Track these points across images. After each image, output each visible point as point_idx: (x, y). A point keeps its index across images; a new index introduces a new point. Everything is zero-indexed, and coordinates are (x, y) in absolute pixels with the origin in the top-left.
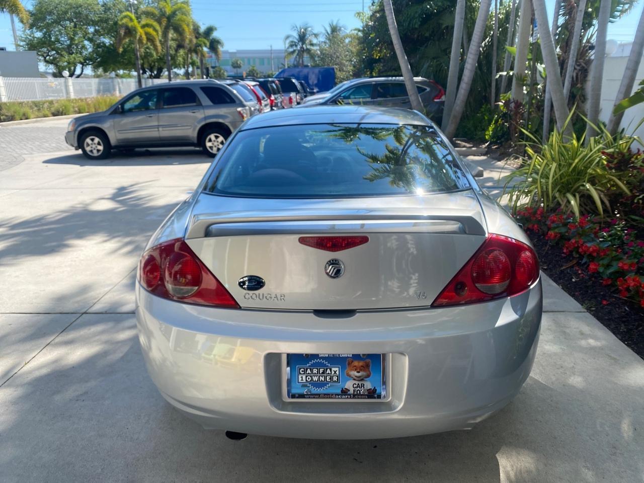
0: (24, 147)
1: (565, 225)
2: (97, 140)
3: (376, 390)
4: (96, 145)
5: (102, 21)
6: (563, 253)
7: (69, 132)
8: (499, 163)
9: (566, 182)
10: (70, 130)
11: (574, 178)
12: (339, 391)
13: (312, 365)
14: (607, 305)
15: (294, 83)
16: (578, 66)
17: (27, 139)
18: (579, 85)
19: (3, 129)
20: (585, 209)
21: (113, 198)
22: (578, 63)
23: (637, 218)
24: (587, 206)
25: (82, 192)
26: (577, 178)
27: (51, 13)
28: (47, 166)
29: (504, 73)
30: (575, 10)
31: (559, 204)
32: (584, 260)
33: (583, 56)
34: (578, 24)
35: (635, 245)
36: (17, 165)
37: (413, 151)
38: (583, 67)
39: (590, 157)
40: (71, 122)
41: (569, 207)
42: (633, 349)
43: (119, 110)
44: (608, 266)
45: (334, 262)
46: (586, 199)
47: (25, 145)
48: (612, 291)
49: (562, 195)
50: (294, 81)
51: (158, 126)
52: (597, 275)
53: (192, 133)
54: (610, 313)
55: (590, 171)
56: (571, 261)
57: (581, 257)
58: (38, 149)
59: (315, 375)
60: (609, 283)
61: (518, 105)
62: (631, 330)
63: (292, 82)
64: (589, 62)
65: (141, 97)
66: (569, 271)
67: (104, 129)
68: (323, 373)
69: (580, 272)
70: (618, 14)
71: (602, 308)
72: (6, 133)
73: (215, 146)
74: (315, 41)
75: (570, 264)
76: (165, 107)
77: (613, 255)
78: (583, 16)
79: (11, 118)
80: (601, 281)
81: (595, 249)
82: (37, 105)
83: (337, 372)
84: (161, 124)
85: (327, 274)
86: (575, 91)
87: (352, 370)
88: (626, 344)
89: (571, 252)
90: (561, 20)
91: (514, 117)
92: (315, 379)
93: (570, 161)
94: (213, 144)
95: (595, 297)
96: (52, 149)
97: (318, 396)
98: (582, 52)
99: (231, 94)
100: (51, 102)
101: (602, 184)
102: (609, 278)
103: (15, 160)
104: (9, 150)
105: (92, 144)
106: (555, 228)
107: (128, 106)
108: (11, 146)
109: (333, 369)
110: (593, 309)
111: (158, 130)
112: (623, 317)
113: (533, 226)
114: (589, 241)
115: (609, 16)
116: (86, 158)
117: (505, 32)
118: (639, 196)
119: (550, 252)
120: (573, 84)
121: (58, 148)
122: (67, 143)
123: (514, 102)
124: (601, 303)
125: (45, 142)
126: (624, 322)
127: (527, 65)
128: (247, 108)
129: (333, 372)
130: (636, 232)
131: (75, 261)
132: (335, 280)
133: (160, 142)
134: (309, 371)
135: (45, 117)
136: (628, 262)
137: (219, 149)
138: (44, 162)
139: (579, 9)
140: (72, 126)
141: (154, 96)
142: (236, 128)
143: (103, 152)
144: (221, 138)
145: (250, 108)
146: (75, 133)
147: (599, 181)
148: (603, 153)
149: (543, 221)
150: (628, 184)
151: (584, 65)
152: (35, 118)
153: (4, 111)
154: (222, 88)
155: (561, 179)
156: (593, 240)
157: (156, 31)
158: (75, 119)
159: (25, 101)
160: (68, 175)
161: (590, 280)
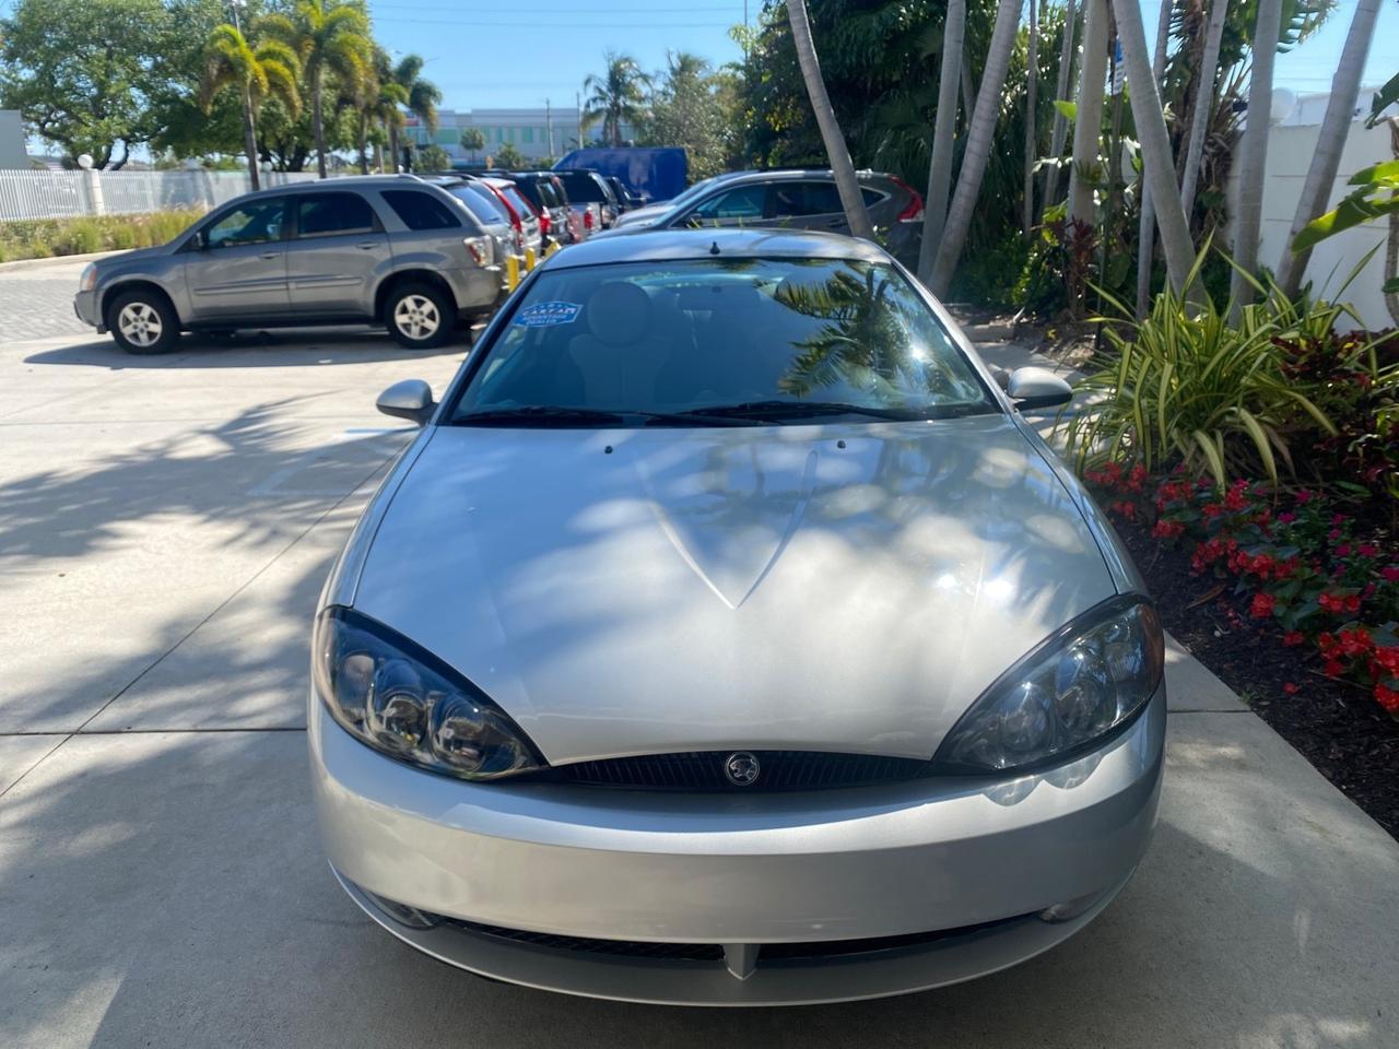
1: (1195, 505)
2: (147, 310)
4: (146, 322)
5: (170, 44)
6: (1193, 569)
7: (82, 292)
9: (1194, 405)
10: (84, 288)
11: (1212, 397)
14: (1299, 693)
15: (594, 182)
16: (1211, 145)
18: (1213, 188)
20: (1237, 466)
22: (1210, 140)
23: (1353, 487)
24: (1240, 458)
26: (1217, 397)
27: (53, 26)
28: (30, 371)
29: (1053, 161)
30: (1203, 25)
31: (1178, 453)
32: (1239, 589)
33: (1221, 125)
34: (1211, 54)
35: (1354, 553)
38: (1222, 149)
39: (1246, 350)
40: (87, 270)
41: (1201, 462)
42: (1360, 803)
43: (199, 242)
44: (1296, 602)
46: (1240, 447)
48: (1305, 659)
49: (1186, 435)
50: (595, 177)
51: (286, 280)
52: (1269, 622)
53: (363, 294)
54: (1303, 712)
55: (1244, 380)
56: (1211, 587)
57: (1233, 579)
58: (17, 332)
60: (1299, 642)
61: (1085, 231)
62: (1354, 755)
63: (591, 178)
64: (1234, 137)
65: (248, 213)
66: (1205, 611)
67: (162, 286)
69: (1230, 615)
70: (1295, 33)
71: (1285, 701)
73: (416, 324)
74: (644, 90)
75: (1209, 596)
76: (303, 236)
77: (1307, 577)
80: (1280, 636)
81: (1265, 562)
82: (20, 232)
84: (292, 274)
86: (1205, 200)
88: (1343, 791)
89: (1210, 567)
90: (1174, 46)
91: (1074, 258)
93: (1202, 358)
94: (411, 318)
95: (1269, 676)
96: (47, 330)
98: (1221, 115)
99: (448, 206)
100: (52, 225)
101: (1273, 410)
102: (1297, 630)
105: (136, 320)
106: (1172, 512)
107: (217, 234)
110: (1265, 703)
111: (288, 289)
112: (1334, 724)
113: (1124, 506)
114: (1251, 545)
115: (1277, 36)
116: (123, 352)
117: (1056, 68)
118: (1358, 437)
120: (1201, 186)
121: (60, 329)
122: (79, 316)
123: (1074, 223)
124: (1282, 690)
125: (32, 315)
126: (1336, 736)
127: (1101, 143)
128: (487, 237)
130: (1353, 521)
133: (291, 315)
135: (37, 257)
136: (1340, 592)
137: (424, 330)
138: (31, 360)
139: (1213, 23)
140: (91, 279)
141: (276, 210)
142: (462, 282)
143: (161, 337)
144: (429, 306)
145: (494, 239)
146: (96, 295)
147: (1268, 404)
148: (1275, 340)
149: (1146, 495)
150: (1330, 409)
151: (1224, 145)
152: (14, 260)
154: (430, 193)
155: (1183, 401)
156: (1259, 539)
157: (291, 66)
158: (96, 263)
160: (79, 392)
161: (1255, 633)
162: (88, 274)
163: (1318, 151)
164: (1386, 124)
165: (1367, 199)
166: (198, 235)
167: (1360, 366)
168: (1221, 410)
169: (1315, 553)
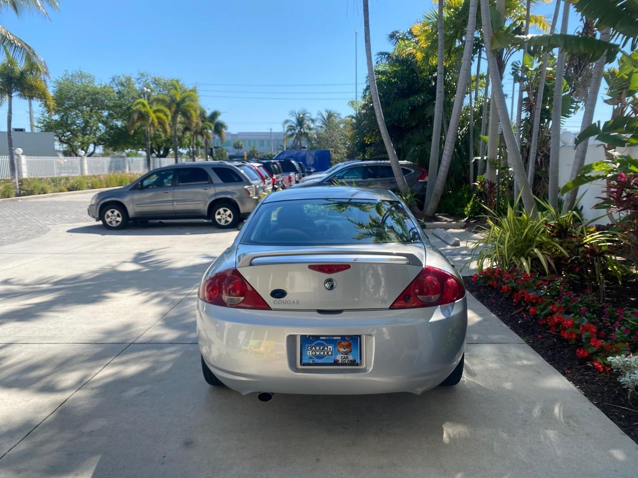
0: (47, 218)
2: (116, 212)
3: (355, 361)
4: (116, 217)
5: (116, 106)
6: (514, 302)
7: (92, 205)
8: (476, 235)
9: (520, 248)
11: (527, 245)
13: (316, 345)
14: (542, 338)
15: (293, 164)
16: (541, 152)
17: (48, 212)
18: (544, 169)
19: (24, 202)
20: (537, 270)
21: (135, 261)
22: (541, 151)
23: (574, 276)
24: (538, 267)
25: (108, 256)
27: (70, 99)
28: (71, 235)
29: (479, 158)
30: (534, 108)
31: (515, 266)
32: (529, 307)
33: (545, 145)
34: (537, 120)
35: (566, 295)
36: (44, 233)
37: (390, 222)
38: (546, 154)
39: (537, 227)
40: (95, 196)
41: (522, 268)
42: (554, 366)
43: (139, 186)
44: (544, 309)
46: (535, 261)
47: (47, 217)
49: (518, 259)
50: (293, 162)
51: (173, 201)
52: (536, 316)
53: (203, 207)
54: (542, 343)
55: (538, 239)
56: (519, 308)
57: (527, 305)
58: (60, 221)
59: (318, 351)
60: (545, 322)
61: (492, 185)
62: (555, 354)
63: (291, 162)
64: (549, 150)
65: (157, 175)
66: (517, 315)
67: (124, 203)
68: (323, 349)
69: (524, 316)
70: (572, 110)
71: (537, 340)
72: (27, 206)
73: (224, 219)
74: (312, 126)
75: (518, 311)
76: (180, 184)
77: (548, 302)
78: (540, 112)
79: (31, 193)
81: (536, 297)
82: (55, 182)
83: (331, 349)
84: (175, 199)
85: (326, 288)
86: (539, 173)
87: (340, 348)
89: (520, 302)
90: (524, 115)
91: (489, 196)
92: (318, 353)
93: (522, 231)
94: (221, 217)
95: (534, 334)
96: (72, 220)
97: (320, 364)
98: (544, 142)
99: (238, 173)
100: (67, 179)
101: (548, 249)
102: (543, 319)
103: (41, 230)
104: (34, 221)
105: (112, 216)
106: (508, 283)
107: (146, 183)
108: (34, 218)
109: (329, 347)
110: (531, 341)
111: (173, 205)
112: (551, 346)
113: (493, 283)
114: (532, 292)
115: (560, 113)
116: (106, 228)
117: (479, 123)
118: (572, 257)
119: (504, 303)
120: (538, 168)
122: (89, 214)
123: (488, 182)
124: (537, 337)
125: (64, 214)
126: (551, 349)
127: (498, 151)
128: (253, 186)
129: (329, 349)
131: (115, 308)
132: (330, 291)
133: (174, 215)
134: (314, 348)
135: (61, 192)
137: (226, 221)
138: (69, 231)
139: (537, 107)
140: (95, 200)
141: (170, 175)
142: (243, 203)
143: (121, 224)
144: (229, 212)
145: (256, 187)
146: (97, 206)
147: (546, 247)
148: (546, 224)
149: (500, 278)
150: (567, 248)
151: (546, 152)
152: (52, 193)
153: (25, 186)
154: (231, 168)
155: (516, 245)
156: (535, 291)
157: (166, 116)
158: (98, 194)
159: (45, 177)
160: (93, 243)
161: (532, 321)
162: (95, 198)
163: (576, 156)
164: (602, 146)
165: (587, 175)
166: (139, 183)
167: (580, 234)
168: (530, 249)
169: (556, 296)
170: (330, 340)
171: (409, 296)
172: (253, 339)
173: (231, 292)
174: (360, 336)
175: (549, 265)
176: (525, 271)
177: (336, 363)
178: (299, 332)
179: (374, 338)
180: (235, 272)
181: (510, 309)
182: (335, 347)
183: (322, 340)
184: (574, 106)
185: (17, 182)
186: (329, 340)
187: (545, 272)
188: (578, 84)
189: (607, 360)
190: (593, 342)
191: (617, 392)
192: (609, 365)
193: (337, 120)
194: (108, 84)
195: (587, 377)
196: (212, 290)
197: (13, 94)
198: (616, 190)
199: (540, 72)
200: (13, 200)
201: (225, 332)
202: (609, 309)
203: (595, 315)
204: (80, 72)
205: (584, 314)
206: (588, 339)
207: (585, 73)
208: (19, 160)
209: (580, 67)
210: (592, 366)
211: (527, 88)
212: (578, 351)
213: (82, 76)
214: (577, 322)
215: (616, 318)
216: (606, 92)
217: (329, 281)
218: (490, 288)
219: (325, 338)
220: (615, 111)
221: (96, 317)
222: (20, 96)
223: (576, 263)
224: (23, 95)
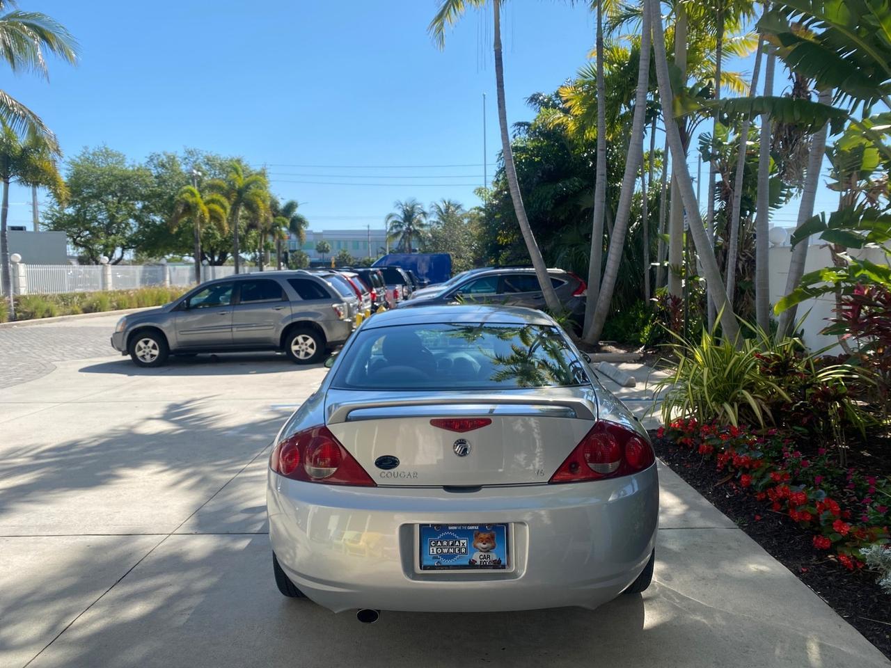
0: (53, 352)
1: (718, 436)
2: (152, 342)
3: (501, 561)
4: (151, 349)
5: (153, 195)
6: (719, 468)
7: (117, 333)
8: (658, 372)
9: (722, 389)
10: (118, 331)
11: (731, 385)
12: (467, 563)
13: (442, 538)
14: (761, 520)
15: (399, 273)
16: (743, 256)
17: (55, 342)
18: (747, 279)
19: (21, 329)
20: (747, 421)
21: (166, 417)
22: (743, 254)
23: (800, 429)
24: (749, 417)
26: (735, 385)
27: (89, 186)
28: (86, 375)
29: (658, 264)
30: (731, 195)
31: (717, 415)
32: (739, 474)
33: (749, 245)
36: (48, 374)
37: (540, 354)
38: (749, 257)
39: (745, 360)
40: (121, 319)
41: (726, 418)
43: (184, 306)
44: (763, 477)
45: (461, 442)
46: (745, 408)
47: (53, 350)
48: (766, 505)
49: (720, 405)
50: (399, 270)
51: (232, 326)
52: (750, 488)
53: (275, 334)
54: (763, 527)
55: (746, 376)
56: (726, 476)
57: (736, 471)
58: (72, 355)
59: (445, 547)
60: (764, 497)
61: (676, 302)
62: (782, 543)
63: (397, 271)
64: (754, 253)
65: (211, 290)
66: (723, 487)
67: (162, 329)
68: (452, 545)
69: (734, 488)
70: (783, 198)
71: (755, 524)
72: (25, 334)
73: (303, 350)
74: (424, 221)
75: (724, 480)
76: (243, 302)
77: (767, 467)
78: (740, 201)
79: (31, 316)
80: (755, 496)
81: (746, 459)
82: (65, 300)
83: (465, 544)
84: (234, 323)
85: (456, 452)
86: (741, 284)
87: (478, 542)
88: (776, 558)
89: (726, 466)
90: (717, 206)
91: (672, 316)
92: (445, 551)
93: (725, 365)
94: (300, 347)
95: (749, 513)
96: (89, 354)
97: (448, 567)
98: (746, 243)
99: (324, 287)
100: (83, 296)
101: (762, 390)
102: (762, 491)
104: (34, 355)
105: (145, 348)
106: (708, 440)
107: (194, 301)
108: (34, 351)
109: (461, 541)
110: (746, 525)
111: (232, 331)
112: (776, 531)
113: (687, 440)
114: (743, 453)
115: (768, 203)
116: (136, 366)
117: (656, 216)
118: (797, 403)
119: (704, 468)
120: (739, 277)
121: (96, 353)
122: (113, 346)
123: (671, 297)
124: (754, 519)
125: (78, 346)
126: (776, 536)
127: (684, 255)
128: (345, 304)
129: (461, 544)
130: (794, 442)
131: (148, 482)
132: (462, 458)
133: (232, 345)
134: (439, 543)
135: (74, 314)
136: (781, 472)
137: (307, 354)
138: (82, 370)
139: (735, 195)
140: (122, 326)
141: (227, 289)
142: (330, 328)
143: (158, 358)
144: (311, 341)
145: (348, 305)
146: (124, 334)
147: (758, 388)
148: (757, 356)
149: (697, 433)
150: (788, 390)
151: (750, 255)
152: (60, 315)
153: (22, 307)
154: (314, 280)
155: (717, 386)
156: (748, 451)
157: (223, 207)
158: (127, 317)
159: (50, 293)
160: (117, 386)
161: (745, 495)
162: (122, 323)
163: (792, 261)
164: (827, 247)
165: (809, 287)
168: (735, 392)
169: (776, 458)
170: (464, 530)
171: (577, 465)
172: (348, 530)
173: (318, 460)
174: (507, 525)
175: (764, 413)
176: (731, 423)
177: (472, 565)
178: (418, 519)
179: (527, 528)
180: (324, 431)
181: (712, 477)
182: (470, 541)
183: (452, 531)
184: (786, 193)
185: (12, 301)
186: (462, 530)
187: (760, 425)
188: (789, 163)
189: (859, 553)
190: (837, 526)
191: (876, 600)
192: (863, 560)
193: (459, 213)
194: (143, 165)
195: (830, 578)
196: (290, 458)
197: (11, 180)
198: (851, 307)
199: (738, 148)
200: (5, 327)
201: (309, 519)
202: (854, 477)
203: (835, 486)
204: (105, 148)
205: (820, 485)
206: (829, 522)
207: (799, 148)
208: (15, 270)
209: (791, 141)
210: (836, 561)
211: (720, 169)
212: (815, 539)
213: (107, 154)
214: (811, 497)
215: (865, 491)
216: (829, 173)
217: (460, 443)
218: (682, 448)
219: (455, 528)
220: (843, 200)
221: (121, 495)
222: (21, 181)
223: (802, 411)
224: (24, 181)
